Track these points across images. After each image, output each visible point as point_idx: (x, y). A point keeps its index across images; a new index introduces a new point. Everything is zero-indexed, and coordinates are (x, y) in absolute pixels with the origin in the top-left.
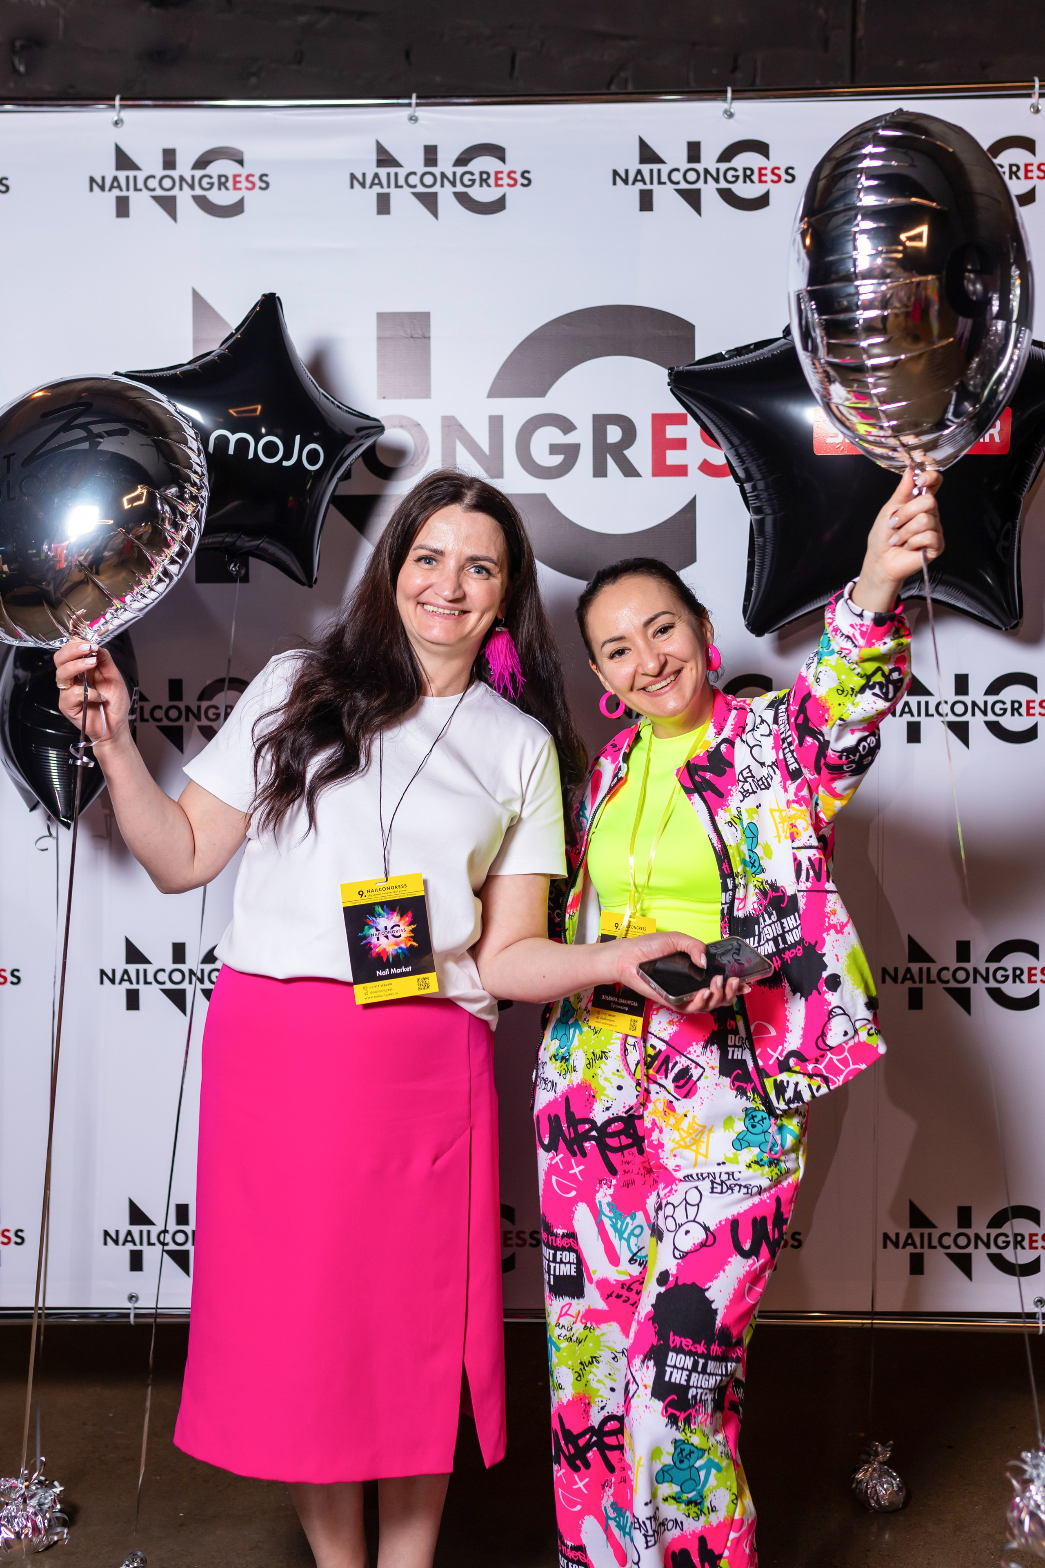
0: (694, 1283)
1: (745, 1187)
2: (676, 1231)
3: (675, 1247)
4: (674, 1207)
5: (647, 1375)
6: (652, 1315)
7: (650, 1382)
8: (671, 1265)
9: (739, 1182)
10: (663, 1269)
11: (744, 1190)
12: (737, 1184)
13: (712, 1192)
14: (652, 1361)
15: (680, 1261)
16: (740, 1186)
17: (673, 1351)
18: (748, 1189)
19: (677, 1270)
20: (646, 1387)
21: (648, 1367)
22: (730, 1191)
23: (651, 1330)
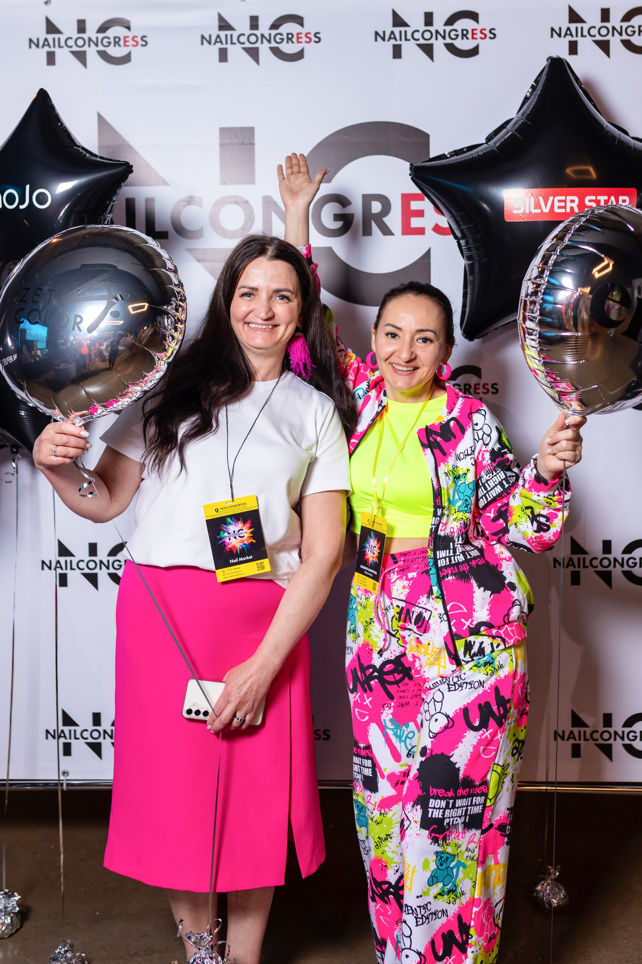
0: (442, 753)
1: (470, 683)
2: (430, 720)
3: (430, 731)
4: (428, 704)
5: (416, 815)
6: (417, 776)
7: (419, 819)
8: (427, 742)
9: (465, 681)
10: (424, 746)
11: (469, 686)
12: (465, 683)
13: (449, 691)
14: (419, 806)
15: (433, 739)
16: (467, 683)
17: (432, 798)
18: (471, 684)
19: (432, 746)
20: (416, 822)
21: (416, 810)
22: (460, 688)
23: (417, 785)
